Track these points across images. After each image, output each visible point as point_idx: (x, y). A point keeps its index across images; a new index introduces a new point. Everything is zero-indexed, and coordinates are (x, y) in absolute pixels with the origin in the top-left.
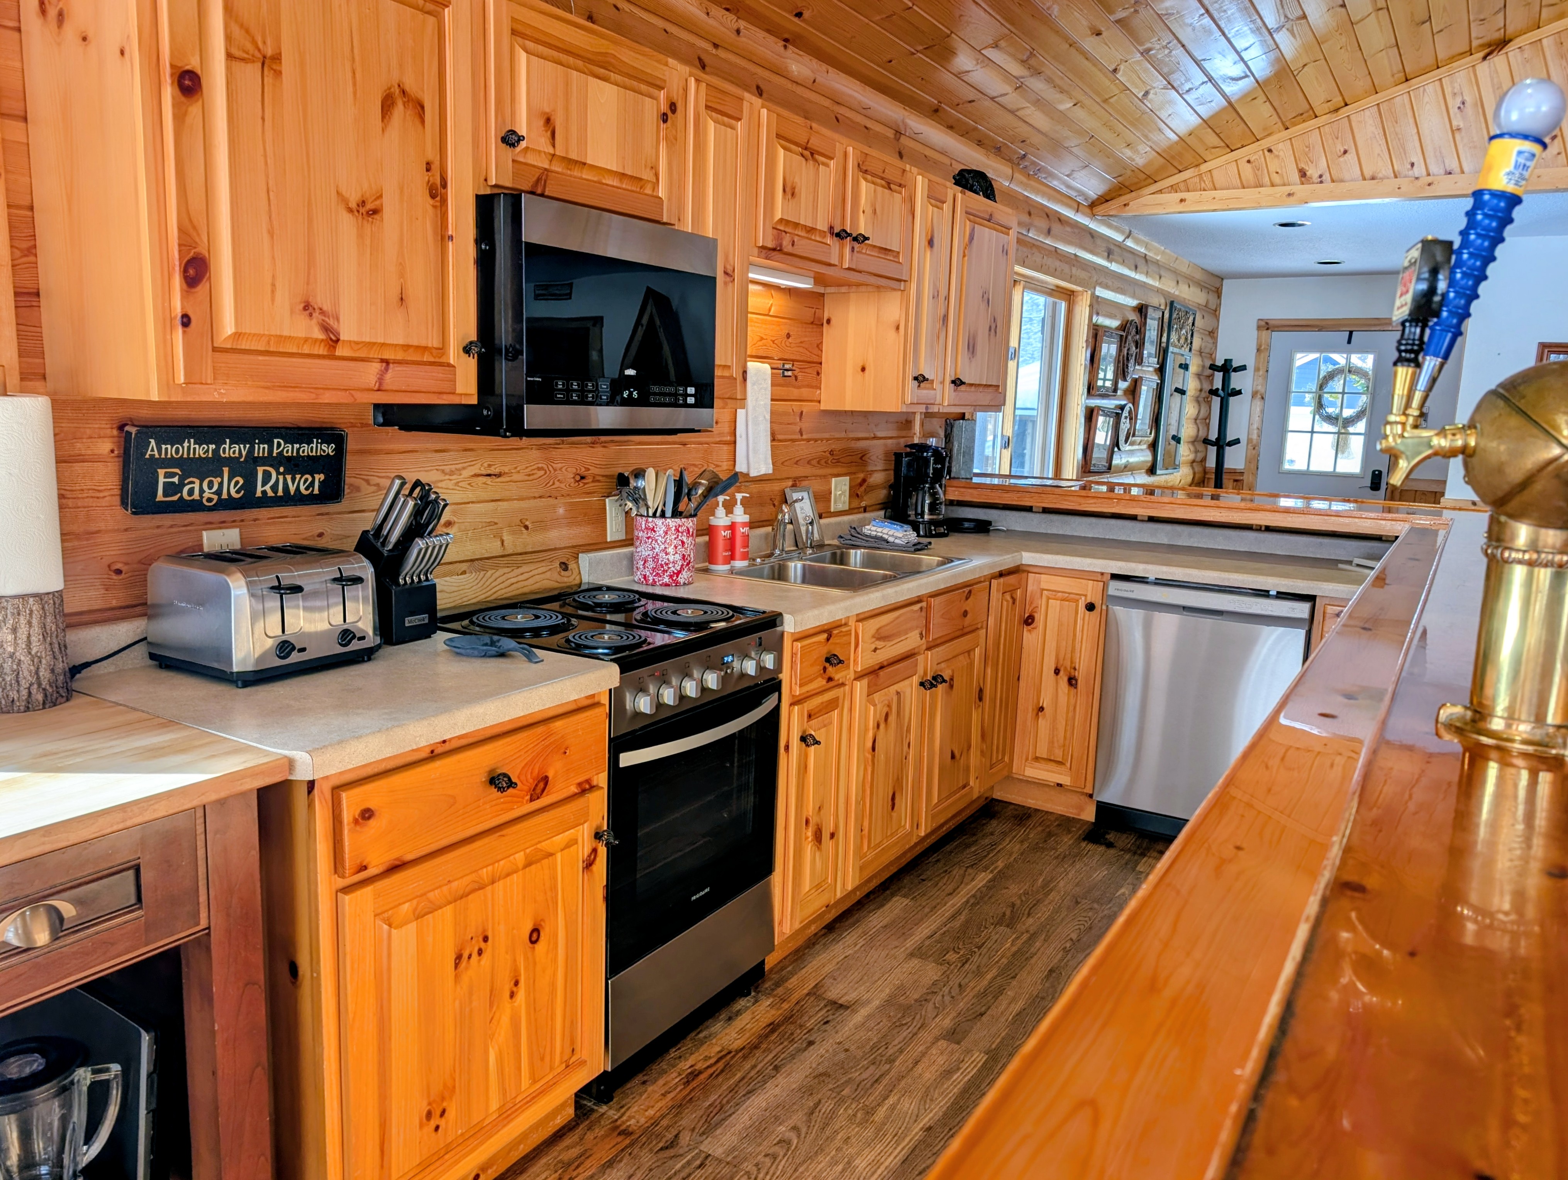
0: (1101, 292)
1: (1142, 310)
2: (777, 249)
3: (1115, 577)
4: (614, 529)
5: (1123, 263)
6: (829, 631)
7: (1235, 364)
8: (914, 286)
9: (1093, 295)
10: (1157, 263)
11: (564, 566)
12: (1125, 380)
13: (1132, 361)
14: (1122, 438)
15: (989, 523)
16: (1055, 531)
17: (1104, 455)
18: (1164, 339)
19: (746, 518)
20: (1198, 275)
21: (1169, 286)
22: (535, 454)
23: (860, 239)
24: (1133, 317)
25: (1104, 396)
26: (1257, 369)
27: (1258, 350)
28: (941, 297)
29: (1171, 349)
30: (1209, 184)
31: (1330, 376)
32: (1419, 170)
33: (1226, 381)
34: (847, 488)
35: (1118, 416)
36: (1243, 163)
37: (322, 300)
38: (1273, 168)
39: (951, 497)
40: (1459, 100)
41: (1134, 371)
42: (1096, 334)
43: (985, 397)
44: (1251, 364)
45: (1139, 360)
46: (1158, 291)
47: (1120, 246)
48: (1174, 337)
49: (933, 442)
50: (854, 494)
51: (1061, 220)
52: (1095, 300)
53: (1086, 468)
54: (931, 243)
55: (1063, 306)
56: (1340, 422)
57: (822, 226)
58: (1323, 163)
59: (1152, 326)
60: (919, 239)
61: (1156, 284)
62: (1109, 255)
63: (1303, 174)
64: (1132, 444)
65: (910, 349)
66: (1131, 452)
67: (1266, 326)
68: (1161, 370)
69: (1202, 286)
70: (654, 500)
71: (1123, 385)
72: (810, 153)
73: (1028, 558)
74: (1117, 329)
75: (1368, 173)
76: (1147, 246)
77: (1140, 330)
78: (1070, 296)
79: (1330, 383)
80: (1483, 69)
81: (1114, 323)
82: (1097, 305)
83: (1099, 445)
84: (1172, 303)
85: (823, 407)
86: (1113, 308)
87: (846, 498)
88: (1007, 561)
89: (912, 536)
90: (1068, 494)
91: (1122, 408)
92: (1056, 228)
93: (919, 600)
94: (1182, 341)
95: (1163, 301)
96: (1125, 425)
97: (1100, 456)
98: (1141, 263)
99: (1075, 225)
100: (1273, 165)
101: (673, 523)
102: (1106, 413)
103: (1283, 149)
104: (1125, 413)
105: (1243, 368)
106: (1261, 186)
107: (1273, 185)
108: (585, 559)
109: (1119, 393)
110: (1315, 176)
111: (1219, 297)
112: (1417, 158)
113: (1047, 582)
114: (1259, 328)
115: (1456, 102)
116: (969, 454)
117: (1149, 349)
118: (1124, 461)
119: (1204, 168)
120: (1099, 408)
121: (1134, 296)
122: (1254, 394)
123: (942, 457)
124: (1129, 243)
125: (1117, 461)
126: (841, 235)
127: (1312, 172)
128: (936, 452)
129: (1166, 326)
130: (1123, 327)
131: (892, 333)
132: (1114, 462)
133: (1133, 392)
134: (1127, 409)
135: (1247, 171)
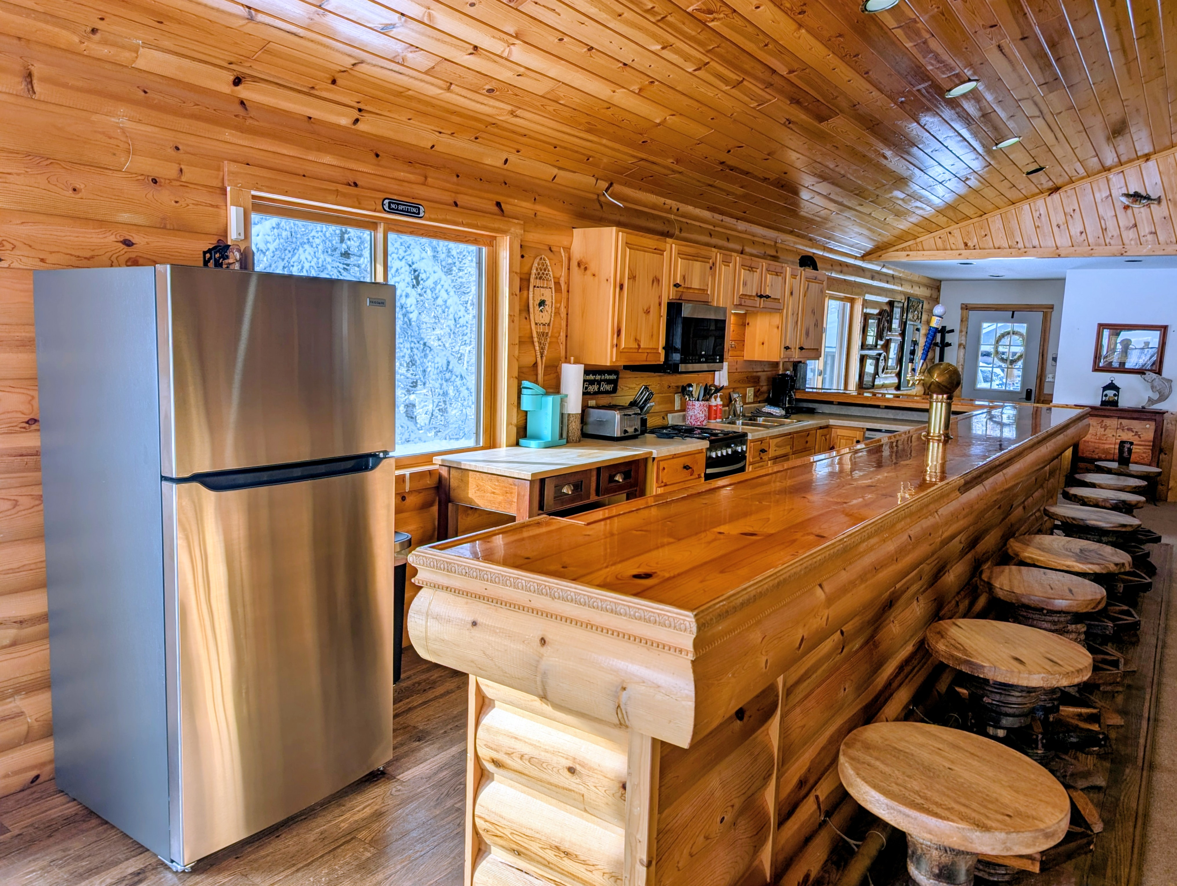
0: (868, 297)
1: (891, 304)
2: (741, 305)
3: (868, 430)
4: (677, 406)
5: (880, 280)
6: (761, 440)
7: (948, 329)
8: (785, 311)
9: (864, 300)
10: (900, 278)
11: (664, 418)
12: (881, 340)
13: (886, 331)
14: (880, 370)
15: (814, 409)
16: (843, 413)
17: (871, 379)
18: (905, 317)
19: (721, 403)
20: (925, 281)
21: (907, 289)
22: (658, 378)
23: (768, 297)
24: (887, 308)
25: (870, 349)
26: (961, 331)
27: (962, 321)
28: (795, 314)
29: (908, 322)
30: (921, 248)
31: (1003, 336)
32: (1021, 245)
33: (943, 338)
34: (752, 392)
35: (877, 360)
36: (937, 239)
37: (638, 338)
38: (951, 242)
39: (797, 397)
40: (1038, 214)
41: (887, 335)
42: (866, 317)
43: (813, 354)
44: (957, 328)
45: (890, 329)
46: (901, 292)
47: (878, 273)
48: (910, 316)
49: (788, 372)
50: (755, 395)
51: (847, 265)
52: (865, 301)
53: (861, 386)
54: (792, 294)
55: (848, 305)
56: (1008, 362)
57: (754, 294)
58: (975, 240)
59: (897, 312)
60: (787, 293)
61: (900, 288)
62: (873, 278)
63: (966, 244)
64: (886, 373)
65: (783, 335)
66: (886, 378)
67: (966, 308)
68: (903, 334)
69: (927, 286)
70: (695, 395)
71: (880, 343)
72: (751, 269)
73: (832, 422)
74: (877, 314)
75: (996, 246)
76: (893, 270)
77: (890, 315)
78: (852, 301)
79: (1003, 340)
80: (1048, 199)
81: (875, 311)
82: (866, 304)
83: (868, 373)
84: (909, 298)
85: (745, 358)
86: (874, 304)
87: (752, 397)
88: (822, 422)
89: (783, 412)
90: (849, 396)
91: (880, 355)
92: (845, 269)
93: (790, 434)
94: (915, 318)
95: (903, 297)
96: (882, 364)
97: (867, 379)
98: (890, 279)
99: (854, 266)
100: (952, 240)
101: (702, 403)
102: (871, 357)
103: (957, 233)
104: (882, 358)
105: (952, 331)
106: (946, 250)
107: (952, 249)
108: (670, 416)
109: (879, 347)
110: (972, 246)
111: (939, 291)
112: (1019, 239)
113: (840, 432)
114: (962, 308)
115: (1036, 215)
116: (804, 378)
117: (895, 324)
118: (882, 383)
119: (918, 240)
120: (867, 355)
121: (886, 297)
122: (960, 345)
123: (793, 379)
124: (884, 270)
125: (878, 382)
126: (761, 296)
127: (970, 244)
128: (791, 376)
129: (905, 310)
130: (880, 314)
131: (776, 330)
132: (876, 383)
133: (886, 347)
134: (883, 355)
135: (939, 242)
